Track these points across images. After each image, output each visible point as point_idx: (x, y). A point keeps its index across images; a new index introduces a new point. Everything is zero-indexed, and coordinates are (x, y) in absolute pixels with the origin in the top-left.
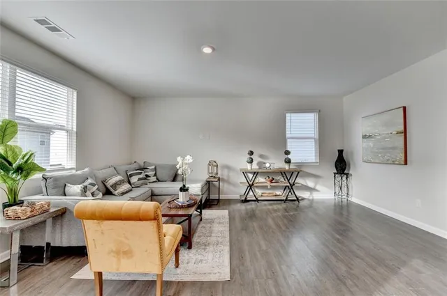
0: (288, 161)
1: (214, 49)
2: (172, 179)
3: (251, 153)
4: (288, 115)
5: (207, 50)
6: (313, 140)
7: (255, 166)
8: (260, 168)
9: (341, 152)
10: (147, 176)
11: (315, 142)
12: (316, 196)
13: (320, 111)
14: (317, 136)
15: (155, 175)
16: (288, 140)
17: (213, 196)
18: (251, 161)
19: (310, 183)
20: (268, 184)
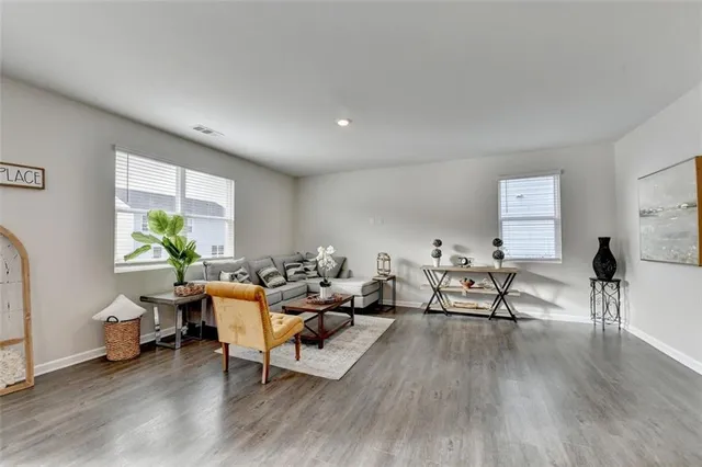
0: (499, 256)
1: (350, 121)
2: (336, 274)
3: (439, 243)
4: (503, 183)
5: (343, 123)
6: (552, 222)
7: (446, 262)
8: (455, 266)
9: (604, 242)
10: (306, 270)
11: (556, 224)
12: (554, 316)
13: (562, 172)
14: (558, 215)
15: (316, 269)
16: (504, 223)
17: (387, 302)
18: (438, 255)
19: (544, 293)
20: (465, 289)
